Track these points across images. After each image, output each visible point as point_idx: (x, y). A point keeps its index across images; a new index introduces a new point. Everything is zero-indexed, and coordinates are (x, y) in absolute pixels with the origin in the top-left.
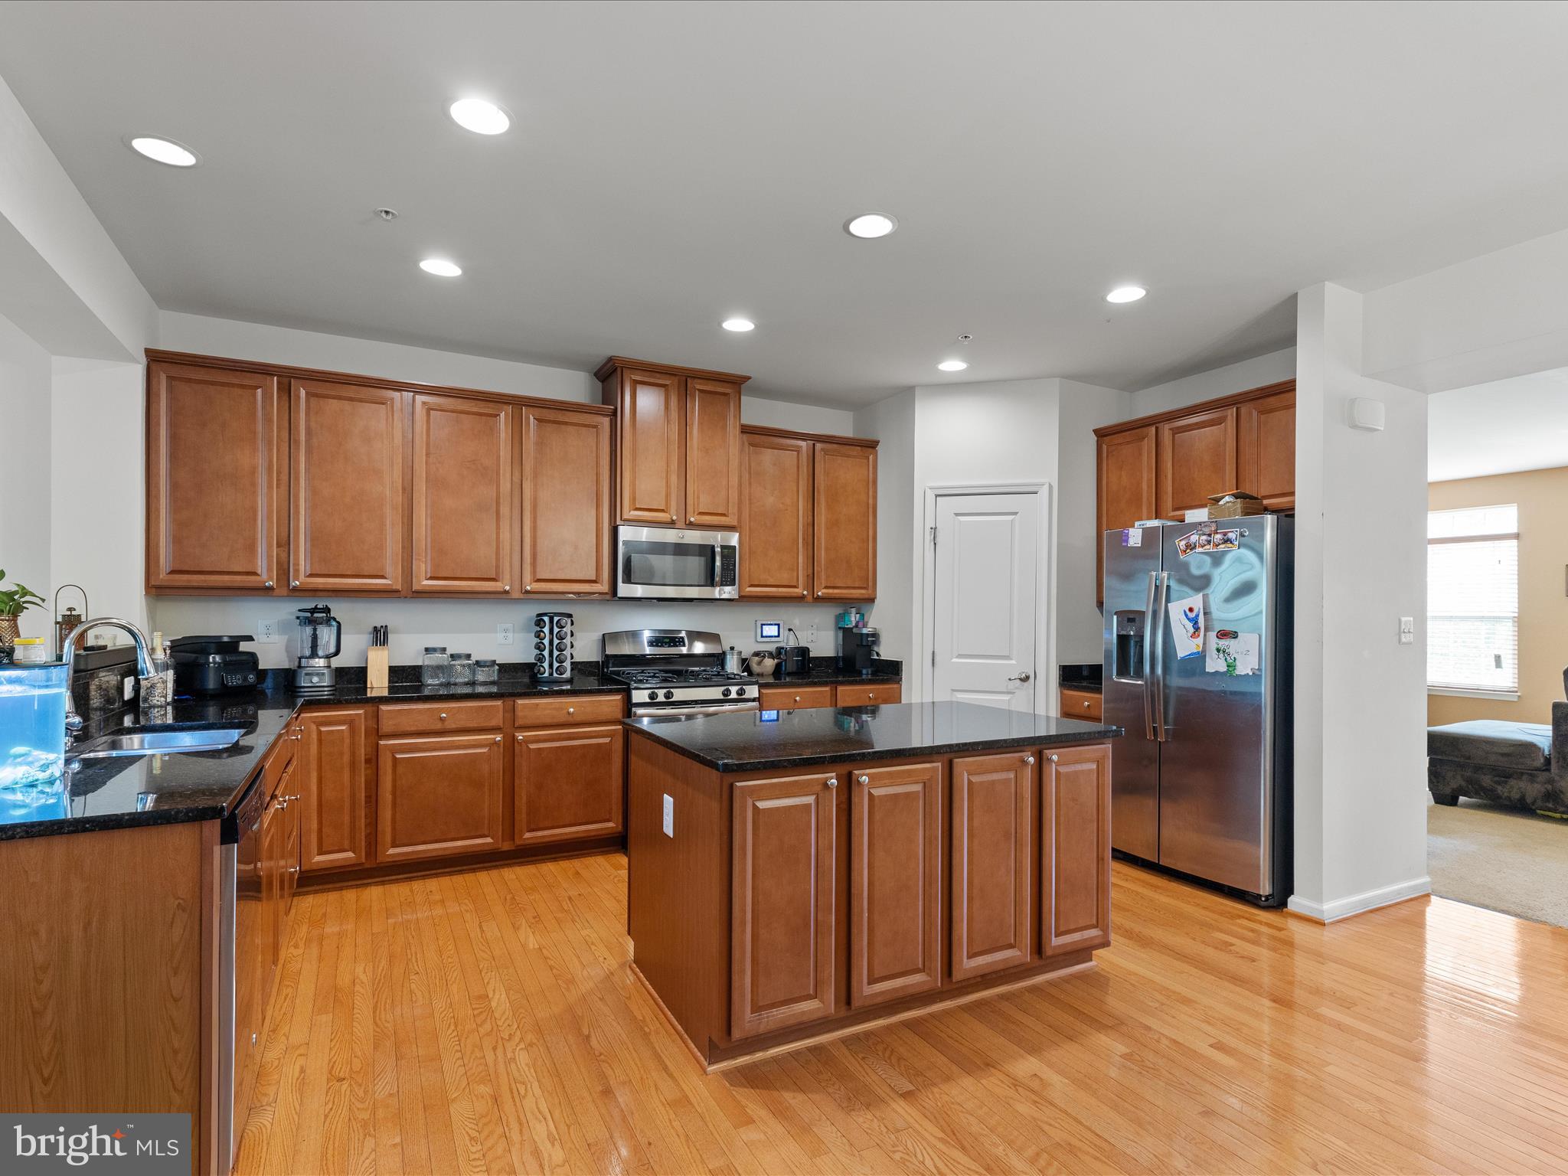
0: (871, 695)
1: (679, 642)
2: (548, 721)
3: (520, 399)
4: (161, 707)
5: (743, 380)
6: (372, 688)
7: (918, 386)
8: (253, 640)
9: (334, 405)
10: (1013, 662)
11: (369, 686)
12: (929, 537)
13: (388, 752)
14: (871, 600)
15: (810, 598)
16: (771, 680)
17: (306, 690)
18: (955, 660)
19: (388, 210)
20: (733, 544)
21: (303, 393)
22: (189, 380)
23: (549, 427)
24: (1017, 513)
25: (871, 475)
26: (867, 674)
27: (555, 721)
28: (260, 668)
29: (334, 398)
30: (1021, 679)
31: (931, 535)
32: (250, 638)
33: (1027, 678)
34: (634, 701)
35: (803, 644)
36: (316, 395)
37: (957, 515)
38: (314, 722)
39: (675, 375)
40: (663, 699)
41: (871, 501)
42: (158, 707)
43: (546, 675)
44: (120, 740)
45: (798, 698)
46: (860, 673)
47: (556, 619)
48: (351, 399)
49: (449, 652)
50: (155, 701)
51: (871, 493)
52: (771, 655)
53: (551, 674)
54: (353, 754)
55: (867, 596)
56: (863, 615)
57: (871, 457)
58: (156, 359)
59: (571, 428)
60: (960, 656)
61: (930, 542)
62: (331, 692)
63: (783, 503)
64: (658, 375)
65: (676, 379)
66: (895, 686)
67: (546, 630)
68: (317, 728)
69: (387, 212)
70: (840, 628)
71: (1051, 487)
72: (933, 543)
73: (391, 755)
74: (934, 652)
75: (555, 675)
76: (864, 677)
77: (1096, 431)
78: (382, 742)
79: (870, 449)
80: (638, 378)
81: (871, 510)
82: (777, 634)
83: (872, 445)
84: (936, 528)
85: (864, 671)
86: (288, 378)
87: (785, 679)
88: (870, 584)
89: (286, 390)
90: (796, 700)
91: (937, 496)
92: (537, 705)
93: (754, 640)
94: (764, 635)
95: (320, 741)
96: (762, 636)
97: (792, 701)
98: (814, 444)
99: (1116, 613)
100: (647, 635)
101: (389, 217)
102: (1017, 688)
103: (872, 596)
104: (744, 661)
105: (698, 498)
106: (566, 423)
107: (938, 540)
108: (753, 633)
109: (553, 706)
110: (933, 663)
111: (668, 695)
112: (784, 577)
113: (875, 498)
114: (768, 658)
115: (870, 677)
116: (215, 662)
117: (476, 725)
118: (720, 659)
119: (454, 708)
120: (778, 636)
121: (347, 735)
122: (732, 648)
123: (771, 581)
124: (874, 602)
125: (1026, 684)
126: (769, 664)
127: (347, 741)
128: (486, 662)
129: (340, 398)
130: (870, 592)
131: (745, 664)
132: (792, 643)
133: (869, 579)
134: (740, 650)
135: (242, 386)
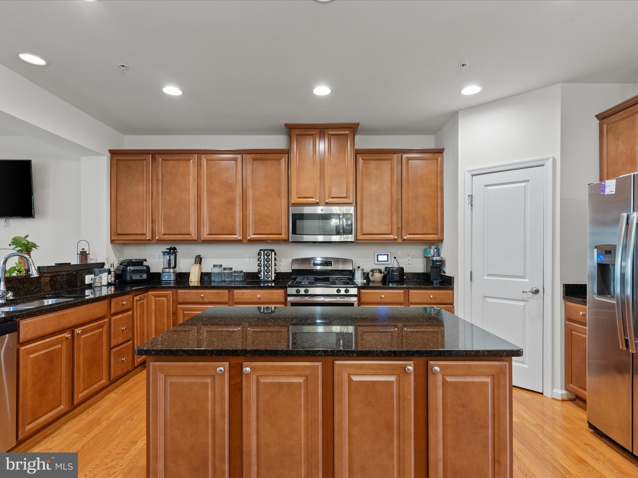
0: (432, 296)
1: (329, 264)
2: (249, 301)
3: (245, 151)
4: (99, 287)
5: (356, 125)
6: (191, 282)
7: (460, 110)
8: (147, 261)
9: (171, 163)
10: (527, 280)
11: (190, 281)
12: (467, 201)
13: (181, 310)
14: (441, 241)
15: (400, 240)
16: (380, 285)
17: (163, 282)
18: (486, 277)
19: (123, 65)
20: (351, 213)
21: (160, 160)
22: (123, 160)
23: (259, 163)
24: (529, 180)
25: (439, 169)
26: (437, 284)
27: (252, 301)
28: (151, 272)
29: (171, 160)
30: (533, 292)
31: (469, 200)
32: (146, 260)
33: (537, 292)
34: (288, 293)
35: (401, 266)
36: (166, 160)
37: (486, 186)
38: (153, 296)
39: (318, 128)
40: (303, 293)
41: (439, 184)
42: (98, 287)
43: (262, 278)
44: (44, 301)
45: (383, 296)
46: (432, 283)
47: (266, 252)
48: (178, 160)
49: (223, 267)
50: (96, 285)
51: (439, 179)
52: (380, 271)
53: (264, 278)
54: (168, 311)
55: (436, 239)
56: (439, 249)
57: (439, 159)
58: (114, 153)
59: (268, 162)
60: (489, 275)
61: (468, 204)
62: (174, 283)
63: (382, 189)
64: (309, 130)
65: (318, 130)
66: (449, 292)
67: (262, 257)
68: (155, 298)
69: (123, 66)
70: (425, 257)
71: (554, 160)
72: (470, 205)
73: (182, 312)
74: (471, 273)
75: (265, 278)
76: (435, 285)
77: (598, 117)
78: (178, 306)
79: (438, 154)
80: (299, 133)
81: (439, 189)
82: (386, 260)
83: (440, 151)
84: (472, 196)
85: (435, 282)
86: (155, 154)
87: (389, 285)
88: (439, 231)
89: (154, 159)
90: (382, 297)
91: (472, 176)
92: (244, 293)
93: (373, 263)
94: (379, 260)
95: (155, 303)
96: (378, 261)
97: (380, 297)
98: (402, 155)
99: (596, 247)
100: (319, 260)
101: (125, 68)
102: (529, 298)
103: (441, 239)
104: (364, 273)
105: (331, 190)
106: (266, 160)
107: (474, 203)
108: (373, 259)
109: (251, 294)
110: (471, 279)
111: (306, 291)
112: (384, 229)
113: (442, 182)
114: (378, 273)
115: (438, 285)
116: (130, 269)
117: (216, 301)
118: (352, 273)
119: (207, 292)
120: (388, 261)
121: (165, 301)
122: (359, 267)
123: (375, 232)
124: (443, 242)
125: (536, 296)
126: (377, 276)
127: (166, 304)
128: (237, 271)
129: (173, 160)
130: (439, 236)
131: (366, 276)
132: (396, 265)
133: (439, 229)
134: (363, 268)
135: (140, 160)
